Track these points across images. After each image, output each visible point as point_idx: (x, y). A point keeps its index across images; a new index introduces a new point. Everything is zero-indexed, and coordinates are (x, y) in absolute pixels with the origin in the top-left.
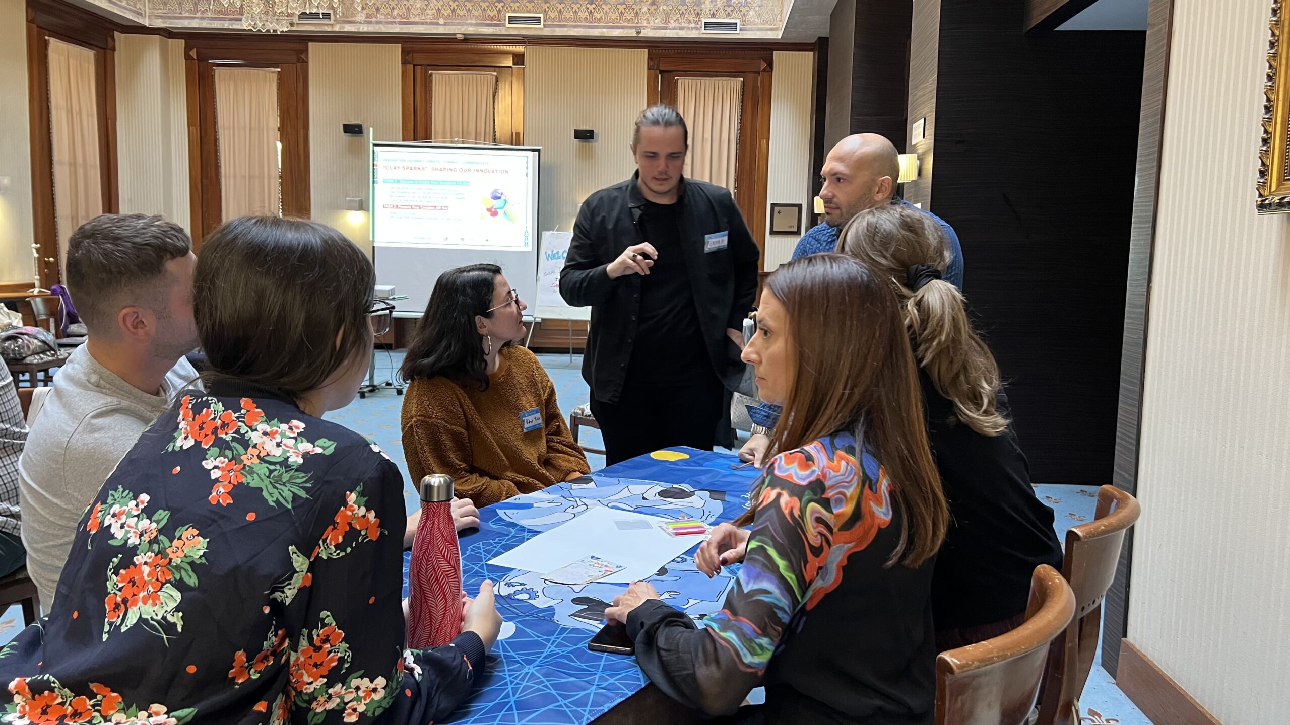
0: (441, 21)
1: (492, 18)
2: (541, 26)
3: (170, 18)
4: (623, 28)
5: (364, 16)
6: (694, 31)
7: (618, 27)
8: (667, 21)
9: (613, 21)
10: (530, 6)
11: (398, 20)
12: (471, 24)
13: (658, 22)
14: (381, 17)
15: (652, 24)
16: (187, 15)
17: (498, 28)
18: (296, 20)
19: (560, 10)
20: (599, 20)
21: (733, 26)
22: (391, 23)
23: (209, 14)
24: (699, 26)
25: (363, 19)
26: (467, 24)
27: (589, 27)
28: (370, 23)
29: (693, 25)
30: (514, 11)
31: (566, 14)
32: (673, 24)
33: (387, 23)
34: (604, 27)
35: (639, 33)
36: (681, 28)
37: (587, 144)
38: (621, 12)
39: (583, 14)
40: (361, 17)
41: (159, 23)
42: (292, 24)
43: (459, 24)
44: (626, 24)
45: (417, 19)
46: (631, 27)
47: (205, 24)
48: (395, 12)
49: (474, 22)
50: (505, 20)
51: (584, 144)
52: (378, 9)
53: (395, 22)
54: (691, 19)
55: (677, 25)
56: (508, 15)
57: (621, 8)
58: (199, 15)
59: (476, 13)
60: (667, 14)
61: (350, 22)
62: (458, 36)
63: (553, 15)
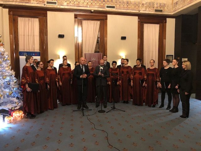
0: (88, 6)
1: (102, 6)
2: (115, 9)
4: (135, 10)
9: (133, 8)
10: (112, 3)
13: (144, 9)
17: (104, 9)
21: (161, 11)
24: (154, 11)
26: (95, 7)
28: (68, 6)
30: (108, 4)
31: (121, 6)
33: (73, 6)
34: (131, 10)
37: (124, 40)
38: (135, 6)
40: (65, 4)
42: (45, 5)
45: (81, 5)
46: (138, 10)
47: (17, 4)
48: (75, 3)
49: (97, 7)
52: (70, 2)
54: (152, 9)
55: (148, 10)
59: (98, 5)
60: (146, 7)
61: (62, 5)
62: (92, 11)
63: (118, 6)
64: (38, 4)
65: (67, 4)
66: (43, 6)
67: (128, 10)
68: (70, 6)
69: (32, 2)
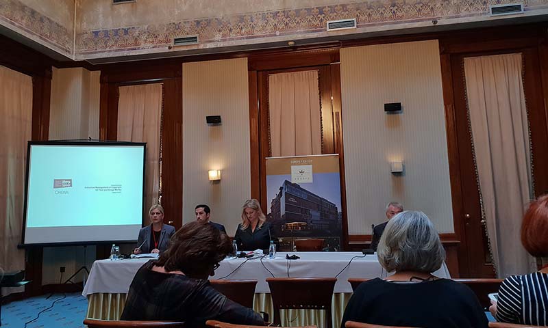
0: (278, 33)
1: (316, 27)
2: (355, 27)
3: (88, 53)
4: (421, 20)
5: (221, 36)
6: (483, 16)
7: (418, 21)
8: (458, 11)
9: (413, 17)
10: (345, 14)
11: (245, 36)
12: (300, 33)
14: (233, 35)
15: (446, 15)
16: (100, 50)
17: (321, 33)
18: (172, 44)
19: (369, 14)
20: (401, 17)
21: (518, 8)
22: (241, 39)
23: (115, 48)
24: (487, 12)
25: (220, 38)
26: (297, 33)
27: (394, 23)
28: (226, 40)
29: (482, 12)
30: (333, 19)
31: (374, 16)
32: (463, 12)
33: (238, 39)
34: (406, 22)
35: (435, 22)
36: (471, 16)
37: (395, 115)
38: (419, 9)
39: (388, 14)
40: (218, 36)
41: (81, 58)
42: (170, 48)
43: (290, 34)
44: (424, 17)
45: (259, 34)
46: (429, 19)
48: (243, 31)
49: (302, 30)
50: (326, 26)
51: (392, 115)
52: (231, 30)
53: (243, 38)
54: (479, 7)
55: (467, 13)
56: (328, 22)
57: (419, 6)
58: (108, 49)
59: (304, 24)
60: (458, 7)
61: (211, 42)
62: (290, 43)
63: (363, 18)
64: (155, 49)
65: (224, 36)
66: (166, 50)
67: (398, 23)
68: (230, 40)
69: (143, 45)
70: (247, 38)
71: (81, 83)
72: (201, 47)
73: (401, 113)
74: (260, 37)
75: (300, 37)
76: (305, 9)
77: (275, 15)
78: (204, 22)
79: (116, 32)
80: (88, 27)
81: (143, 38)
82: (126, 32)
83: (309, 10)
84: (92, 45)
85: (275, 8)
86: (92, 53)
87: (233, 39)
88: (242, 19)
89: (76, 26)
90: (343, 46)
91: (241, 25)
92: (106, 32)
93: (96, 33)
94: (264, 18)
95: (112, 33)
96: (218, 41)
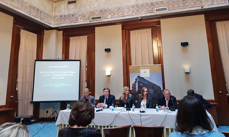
0: (134, 14)
1: (150, 11)
2: (167, 10)
4: (196, 7)
5: (111, 16)
6: (224, 4)
7: (195, 7)
8: (213, 2)
9: (192, 5)
10: (163, 5)
11: (120, 16)
12: (143, 14)
13: (209, 3)
15: (207, 4)
16: (63, 23)
17: (152, 13)
18: (91, 20)
19: (173, 5)
20: (187, 6)
22: (119, 17)
23: (68, 22)
24: (226, 2)
25: (110, 17)
26: (142, 14)
27: (184, 8)
28: (112, 18)
29: (224, 2)
30: (157, 7)
31: (175, 6)
32: (215, 3)
33: (117, 17)
34: (189, 8)
35: (202, 7)
38: (195, 2)
39: (181, 5)
40: (110, 16)
41: (55, 26)
42: (90, 21)
43: (140, 14)
44: (197, 5)
47: (67, 24)
48: (120, 14)
49: (144, 13)
52: (114, 14)
53: (120, 17)
55: (217, 3)
56: (155, 9)
58: (66, 22)
59: (145, 10)
61: (106, 19)
62: (139, 18)
63: (171, 7)
64: (84, 22)
65: (112, 16)
66: (89, 22)
67: (186, 8)
68: (114, 17)
69: (79, 20)
70: (121, 17)
71: (55, 36)
72: (103, 21)
73: (188, 46)
74: (126, 16)
75: (143, 15)
76: (146, 4)
77: (133, 7)
78: (104, 11)
79: (69, 15)
80: (58, 14)
81: (79, 18)
82: (73, 15)
83: (147, 4)
84: (59, 21)
85: (132, 4)
86: (59, 24)
87: (115, 17)
88: (119, 9)
89: (54, 14)
90: (162, 18)
91: (119, 11)
92: (65, 16)
93: (61, 16)
94: (128, 8)
95: (67, 16)
96: (109, 18)
